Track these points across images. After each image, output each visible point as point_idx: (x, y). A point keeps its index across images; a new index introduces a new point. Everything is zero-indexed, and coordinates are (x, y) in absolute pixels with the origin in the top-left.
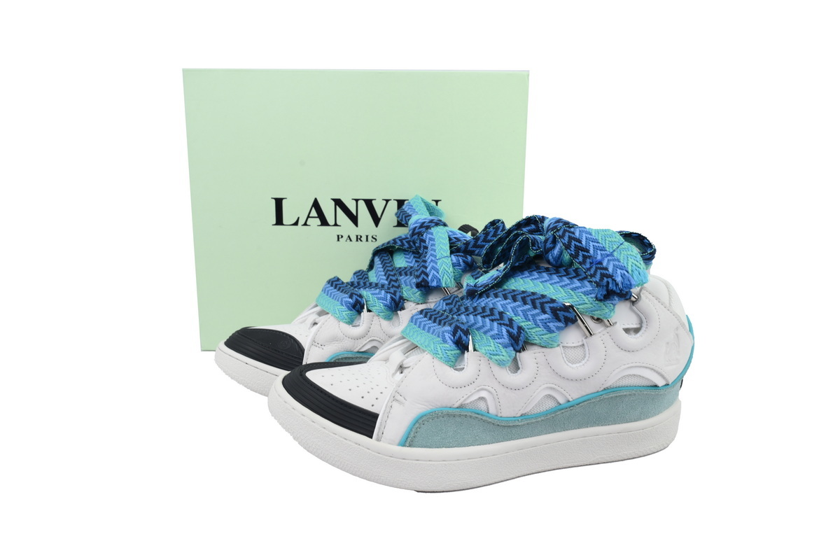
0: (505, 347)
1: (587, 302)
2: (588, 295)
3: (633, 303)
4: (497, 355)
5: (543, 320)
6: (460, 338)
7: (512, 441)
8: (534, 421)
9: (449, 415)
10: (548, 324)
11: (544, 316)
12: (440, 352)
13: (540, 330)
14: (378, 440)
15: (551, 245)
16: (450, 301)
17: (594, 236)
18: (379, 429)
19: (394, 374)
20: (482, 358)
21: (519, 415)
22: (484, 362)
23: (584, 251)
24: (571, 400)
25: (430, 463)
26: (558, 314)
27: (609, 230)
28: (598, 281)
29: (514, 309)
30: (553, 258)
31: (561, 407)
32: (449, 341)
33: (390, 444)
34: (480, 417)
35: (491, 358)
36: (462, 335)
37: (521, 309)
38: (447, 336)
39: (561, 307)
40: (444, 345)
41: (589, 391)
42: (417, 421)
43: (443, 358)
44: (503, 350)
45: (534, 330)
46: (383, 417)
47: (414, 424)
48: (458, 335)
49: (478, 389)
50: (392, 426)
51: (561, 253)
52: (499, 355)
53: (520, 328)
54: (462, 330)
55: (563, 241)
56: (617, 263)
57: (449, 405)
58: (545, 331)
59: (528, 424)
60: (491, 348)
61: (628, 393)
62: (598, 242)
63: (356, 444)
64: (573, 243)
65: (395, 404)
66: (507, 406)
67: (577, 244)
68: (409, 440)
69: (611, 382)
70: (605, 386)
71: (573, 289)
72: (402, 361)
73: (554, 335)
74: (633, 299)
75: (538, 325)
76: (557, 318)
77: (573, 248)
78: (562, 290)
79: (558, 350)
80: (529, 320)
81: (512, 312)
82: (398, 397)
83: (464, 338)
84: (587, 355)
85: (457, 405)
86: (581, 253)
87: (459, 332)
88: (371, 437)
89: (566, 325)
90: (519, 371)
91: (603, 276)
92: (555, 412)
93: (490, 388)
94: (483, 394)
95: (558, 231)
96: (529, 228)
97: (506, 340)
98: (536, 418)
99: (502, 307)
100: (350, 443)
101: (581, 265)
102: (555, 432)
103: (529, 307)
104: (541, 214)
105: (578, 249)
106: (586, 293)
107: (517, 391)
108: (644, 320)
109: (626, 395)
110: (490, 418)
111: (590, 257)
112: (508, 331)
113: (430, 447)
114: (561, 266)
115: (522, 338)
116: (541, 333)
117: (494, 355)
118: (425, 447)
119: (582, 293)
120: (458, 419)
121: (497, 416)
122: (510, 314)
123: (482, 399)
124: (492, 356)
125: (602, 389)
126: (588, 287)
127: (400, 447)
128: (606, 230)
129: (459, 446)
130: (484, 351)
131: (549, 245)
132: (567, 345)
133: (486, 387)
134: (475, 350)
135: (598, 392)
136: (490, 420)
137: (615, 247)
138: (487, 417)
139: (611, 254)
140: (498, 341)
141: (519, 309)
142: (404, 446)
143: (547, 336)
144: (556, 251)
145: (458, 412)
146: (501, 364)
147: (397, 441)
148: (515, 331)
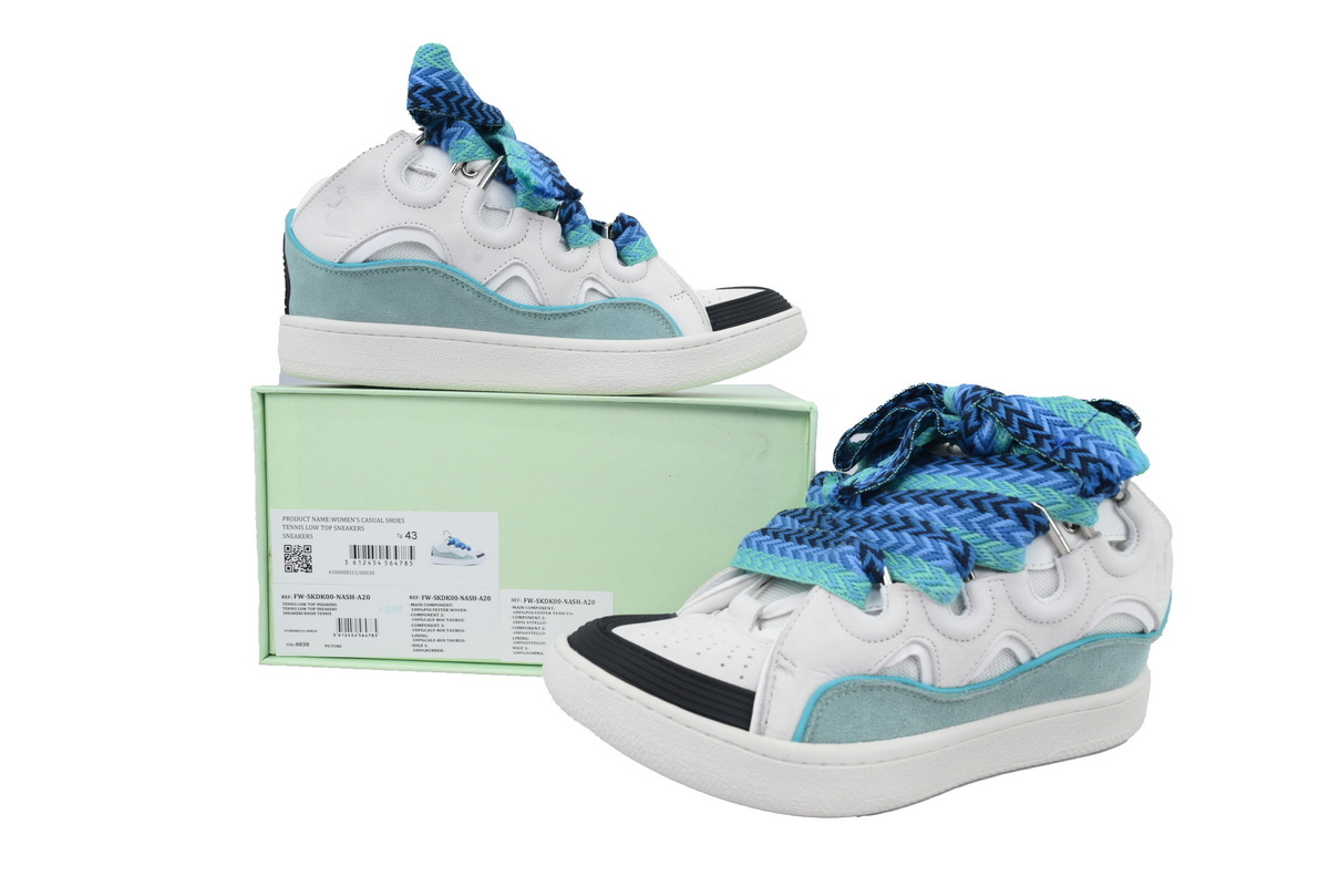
0: (949, 571)
1: (1061, 500)
2: (1061, 489)
3: (1118, 502)
4: (937, 585)
5: (1003, 528)
6: (872, 563)
7: (953, 728)
8: (985, 691)
9: (864, 687)
10: (1013, 534)
11: (1004, 523)
12: (842, 584)
13: (1000, 544)
14: (761, 732)
15: (976, 423)
16: (807, 517)
17: (1043, 406)
18: (761, 714)
19: (751, 630)
20: (909, 593)
21: (964, 683)
22: (913, 598)
23: (1035, 429)
24: (1037, 656)
25: (843, 767)
26: (1026, 518)
27: (1065, 398)
28: (1079, 467)
29: (943, 517)
30: (981, 442)
31: (1021, 668)
32: (856, 567)
33: (779, 738)
34: (910, 688)
35: (928, 591)
36: (875, 559)
37: (957, 514)
38: (852, 559)
39: (1029, 509)
40: (848, 573)
41: (1062, 641)
42: (818, 700)
43: (849, 594)
44: (947, 577)
45: (985, 546)
46: (764, 695)
47: (815, 705)
48: (868, 559)
49: (907, 642)
50: (779, 707)
51: (993, 434)
52: (941, 585)
53: (965, 544)
54: (873, 551)
55: (999, 415)
56: (1100, 442)
57: (863, 671)
58: (1008, 545)
59: (976, 698)
60: (926, 575)
61: (1112, 643)
62: (1053, 415)
63: (726, 741)
64: (1015, 417)
65: (780, 673)
66: (952, 670)
67: (1021, 418)
68: (808, 731)
69: (1093, 627)
70: (1083, 633)
71: (1032, 483)
72: (762, 609)
73: (1020, 550)
74: (1120, 496)
75: (995, 537)
76: (1026, 526)
77: (1016, 425)
78: (1011, 486)
79: (1024, 574)
80: (975, 530)
81: (940, 522)
82: (783, 662)
83: (878, 563)
84: (1062, 583)
85: (875, 670)
86: (1030, 431)
87: (870, 555)
88: (747, 729)
89: (1037, 535)
90: (966, 612)
91: (1084, 461)
92: (1015, 676)
93: (924, 641)
94: (916, 650)
95: (983, 401)
96: (916, 403)
97: (949, 561)
98: (988, 687)
99: (920, 515)
100: (716, 741)
101: (1036, 448)
102: (1008, 710)
103: (971, 510)
104: (934, 381)
105: (1024, 425)
106: (1057, 488)
107: (965, 643)
108: (1134, 529)
109: (1106, 647)
110: (925, 689)
111: (1048, 437)
112: (950, 548)
113: (839, 743)
114: (992, 453)
115: (972, 558)
116: (999, 549)
117: (932, 585)
118: (832, 742)
119: (1049, 487)
120: (877, 694)
121: (933, 686)
122: (938, 524)
123: (914, 658)
124: (929, 588)
125: (1080, 636)
126: (1059, 479)
127: (796, 745)
128: (1060, 398)
129: (880, 738)
130: (913, 580)
131: (972, 422)
132: (1032, 568)
133: (920, 639)
134: (894, 581)
135: (1073, 642)
136: (925, 693)
137: (1085, 421)
138: (920, 687)
139: (1082, 431)
140: (936, 562)
141: (952, 516)
142: (802, 741)
143: (1010, 553)
144: (986, 431)
145: (877, 681)
146: (942, 599)
147: (791, 734)
148: (960, 548)
